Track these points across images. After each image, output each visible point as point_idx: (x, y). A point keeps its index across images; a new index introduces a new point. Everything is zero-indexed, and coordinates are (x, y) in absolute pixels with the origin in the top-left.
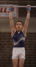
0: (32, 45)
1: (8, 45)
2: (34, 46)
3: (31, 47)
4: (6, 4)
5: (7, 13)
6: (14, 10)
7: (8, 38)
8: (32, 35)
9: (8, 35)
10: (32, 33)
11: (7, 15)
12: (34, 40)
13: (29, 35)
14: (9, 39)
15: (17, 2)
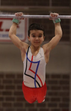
0: (58, 100)
1: (5, 101)
2: (61, 102)
3: (55, 105)
4: (1, 13)
5: (4, 33)
6: (20, 25)
7: (5, 85)
8: (58, 80)
9: (5, 78)
10: (58, 76)
11: (4, 36)
12: (62, 91)
13: (50, 79)
14: (7, 87)
15: (26, 8)
